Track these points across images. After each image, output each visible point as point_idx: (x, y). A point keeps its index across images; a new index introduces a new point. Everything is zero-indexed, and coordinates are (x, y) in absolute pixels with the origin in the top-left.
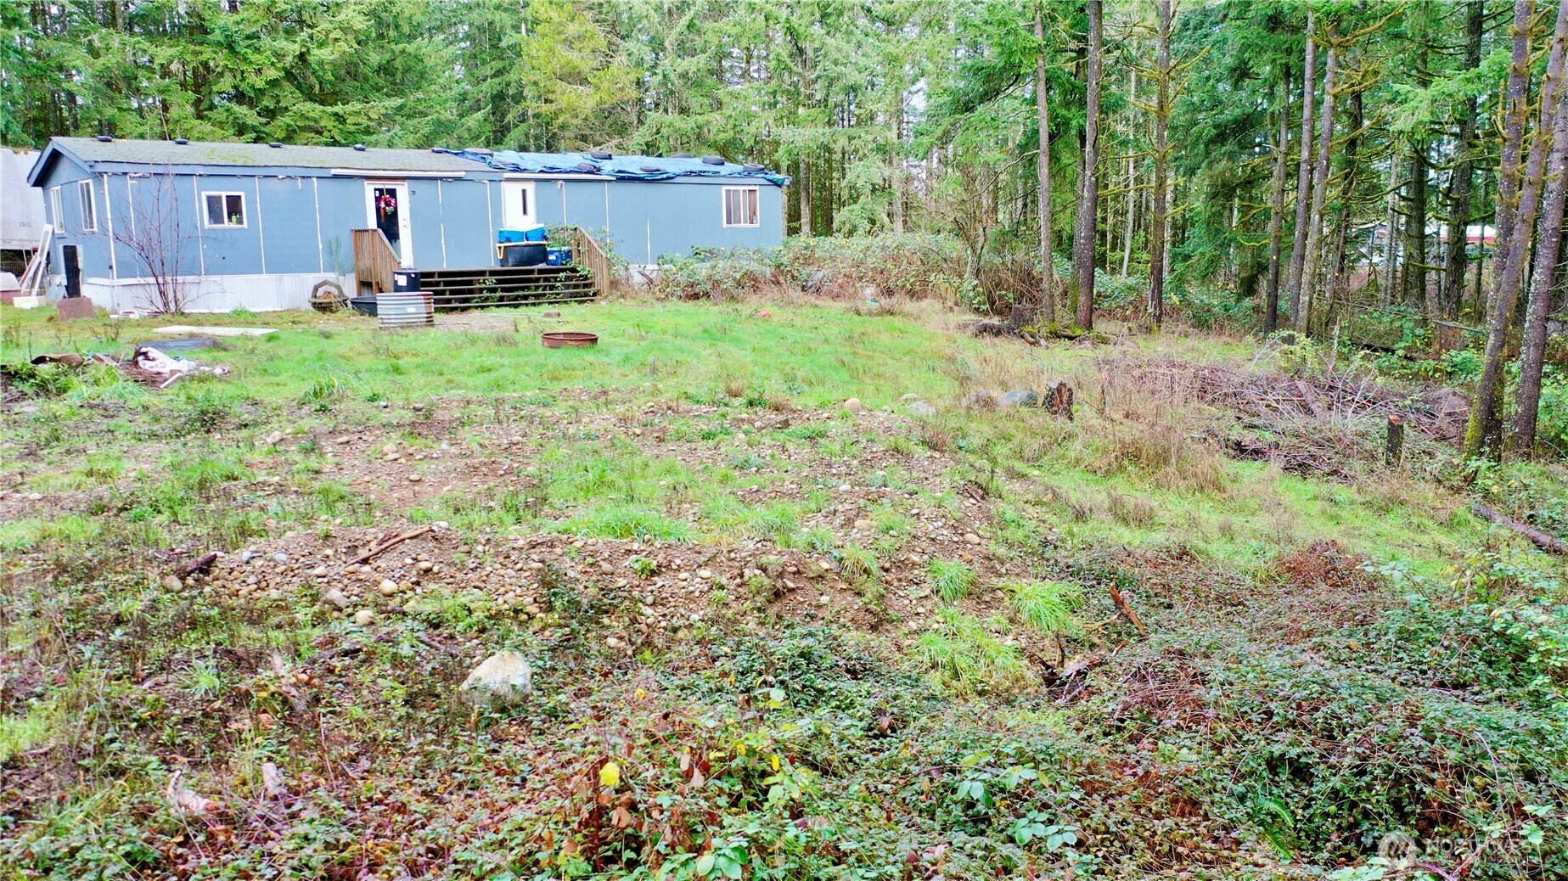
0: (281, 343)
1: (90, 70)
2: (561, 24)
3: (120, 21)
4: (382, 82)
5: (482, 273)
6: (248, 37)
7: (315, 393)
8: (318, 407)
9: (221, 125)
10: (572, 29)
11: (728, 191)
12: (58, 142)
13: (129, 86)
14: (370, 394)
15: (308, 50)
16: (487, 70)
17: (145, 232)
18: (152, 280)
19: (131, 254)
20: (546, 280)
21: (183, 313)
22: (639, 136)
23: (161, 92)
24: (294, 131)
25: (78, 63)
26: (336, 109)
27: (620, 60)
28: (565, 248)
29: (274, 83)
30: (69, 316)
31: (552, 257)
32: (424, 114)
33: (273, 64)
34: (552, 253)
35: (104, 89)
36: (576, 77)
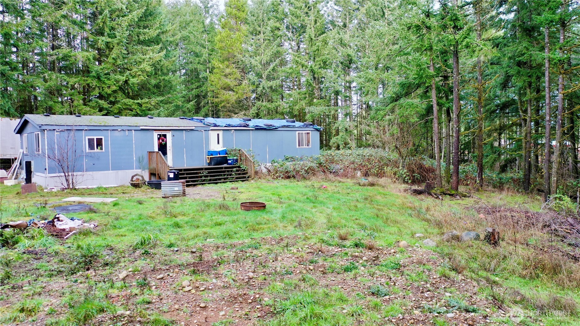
0: (120, 207)
1: (43, 87)
2: (223, 69)
3: (56, 69)
4: (155, 91)
5: (202, 169)
6: (106, 74)
7: (142, 244)
8: (144, 252)
9: (93, 108)
10: (228, 71)
11: (299, 133)
12: (28, 116)
13: (58, 94)
14: (169, 243)
15: (129, 79)
16: (194, 86)
17: (61, 155)
18: (63, 174)
19: (55, 164)
20: (228, 171)
21: (75, 189)
22: (253, 111)
23: (71, 95)
24: (122, 110)
25: (39, 84)
26: (138, 101)
27: (245, 82)
28: (235, 158)
29: (115, 92)
30: (26, 192)
31: (230, 162)
32: (171, 103)
33: (114, 84)
34: (230, 160)
35: (49, 94)
36: (228, 88)
